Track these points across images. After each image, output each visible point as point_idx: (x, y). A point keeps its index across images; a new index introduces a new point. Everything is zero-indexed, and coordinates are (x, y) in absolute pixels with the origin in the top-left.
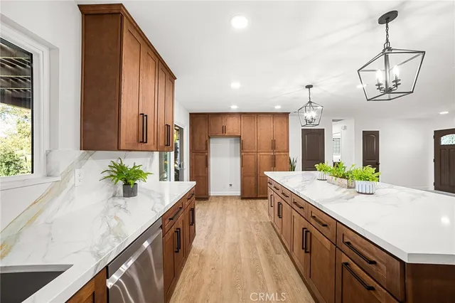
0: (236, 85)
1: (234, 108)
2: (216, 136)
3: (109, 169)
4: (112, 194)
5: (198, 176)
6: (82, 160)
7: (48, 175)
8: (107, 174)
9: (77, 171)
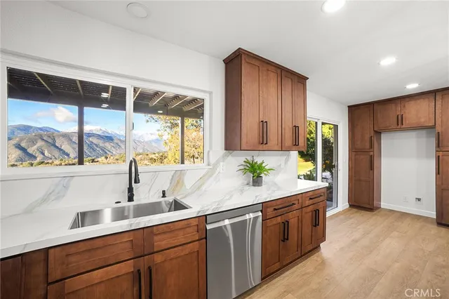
0: (388, 61)
1: (412, 87)
2: (388, 130)
3: (244, 164)
4: (246, 182)
5: (360, 180)
6: (224, 157)
7: (209, 165)
8: (242, 167)
9: (221, 164)
